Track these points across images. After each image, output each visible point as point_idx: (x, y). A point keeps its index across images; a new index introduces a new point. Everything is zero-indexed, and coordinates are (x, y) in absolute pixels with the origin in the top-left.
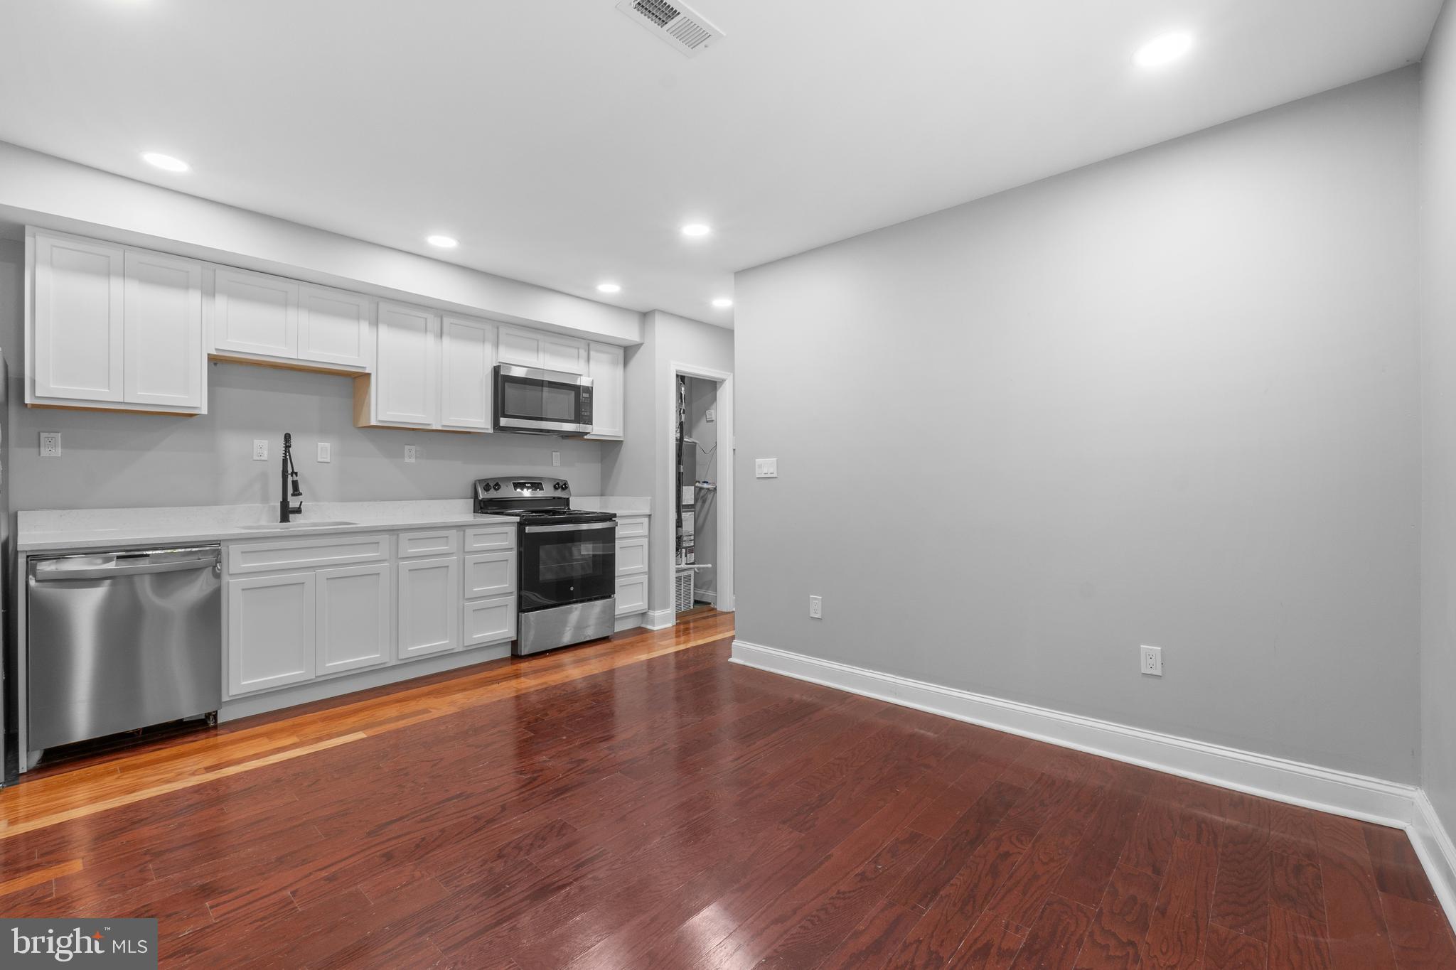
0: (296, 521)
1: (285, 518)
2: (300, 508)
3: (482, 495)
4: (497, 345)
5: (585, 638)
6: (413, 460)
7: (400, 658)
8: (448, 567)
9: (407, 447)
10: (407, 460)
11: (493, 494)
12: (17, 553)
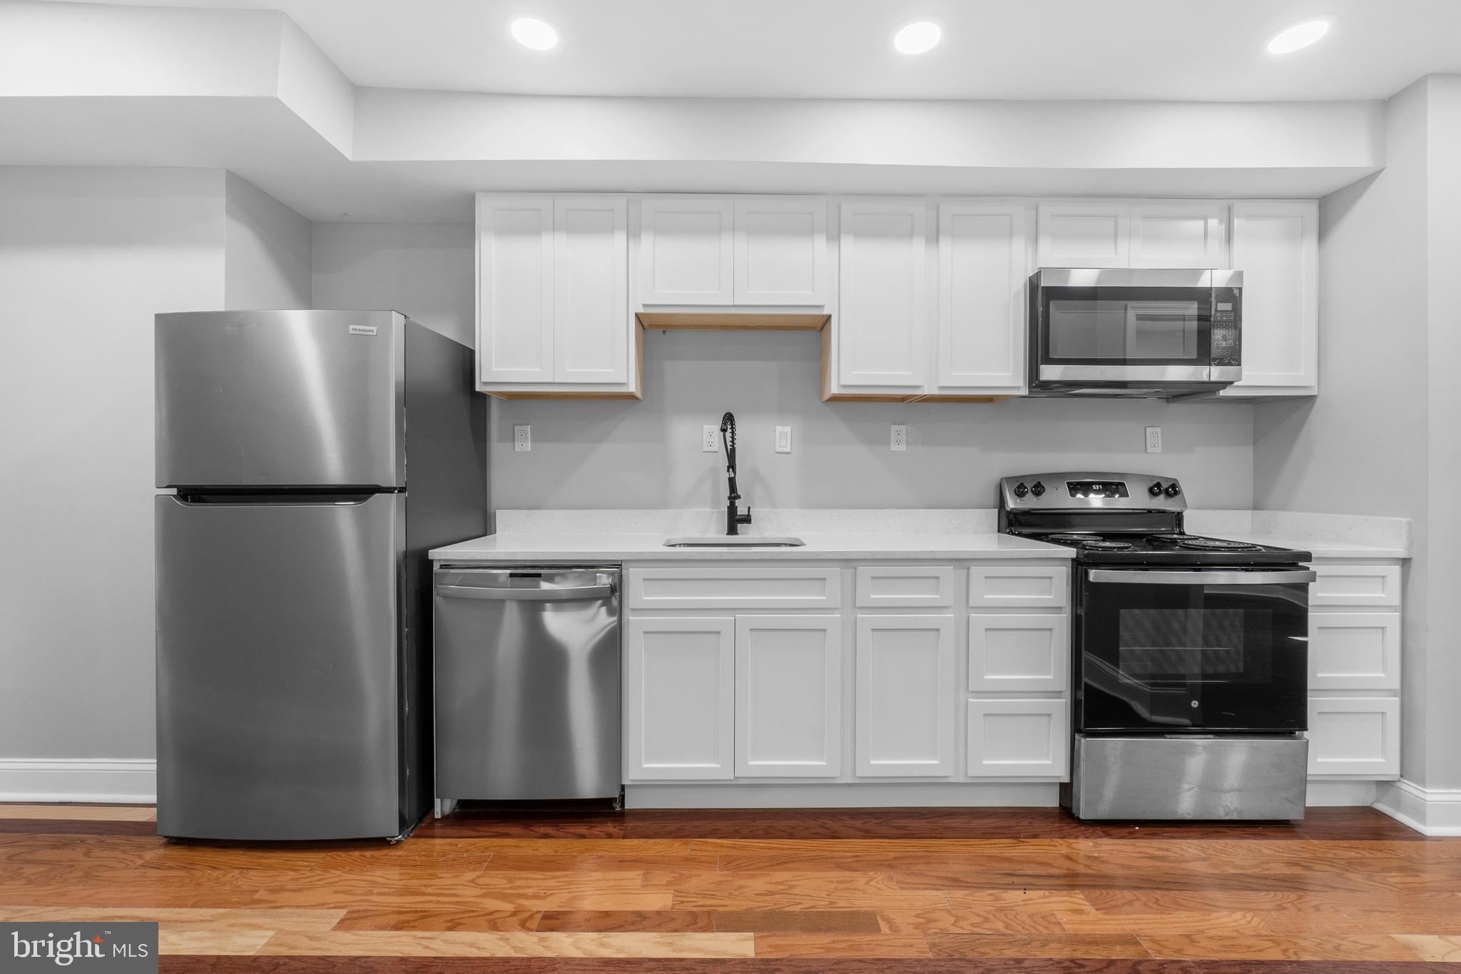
0: (746, 533)
1: (732, 530)
2: (749, 516)
3: (1012, 503)
4: (1035, 239)
5: (1227, 814)
6: (903, 448)
7: (857, 775)
8: (938, 630)
9: (894, 428)
10: (894, 447)
11: (1030, 502)
12: (432, 561)
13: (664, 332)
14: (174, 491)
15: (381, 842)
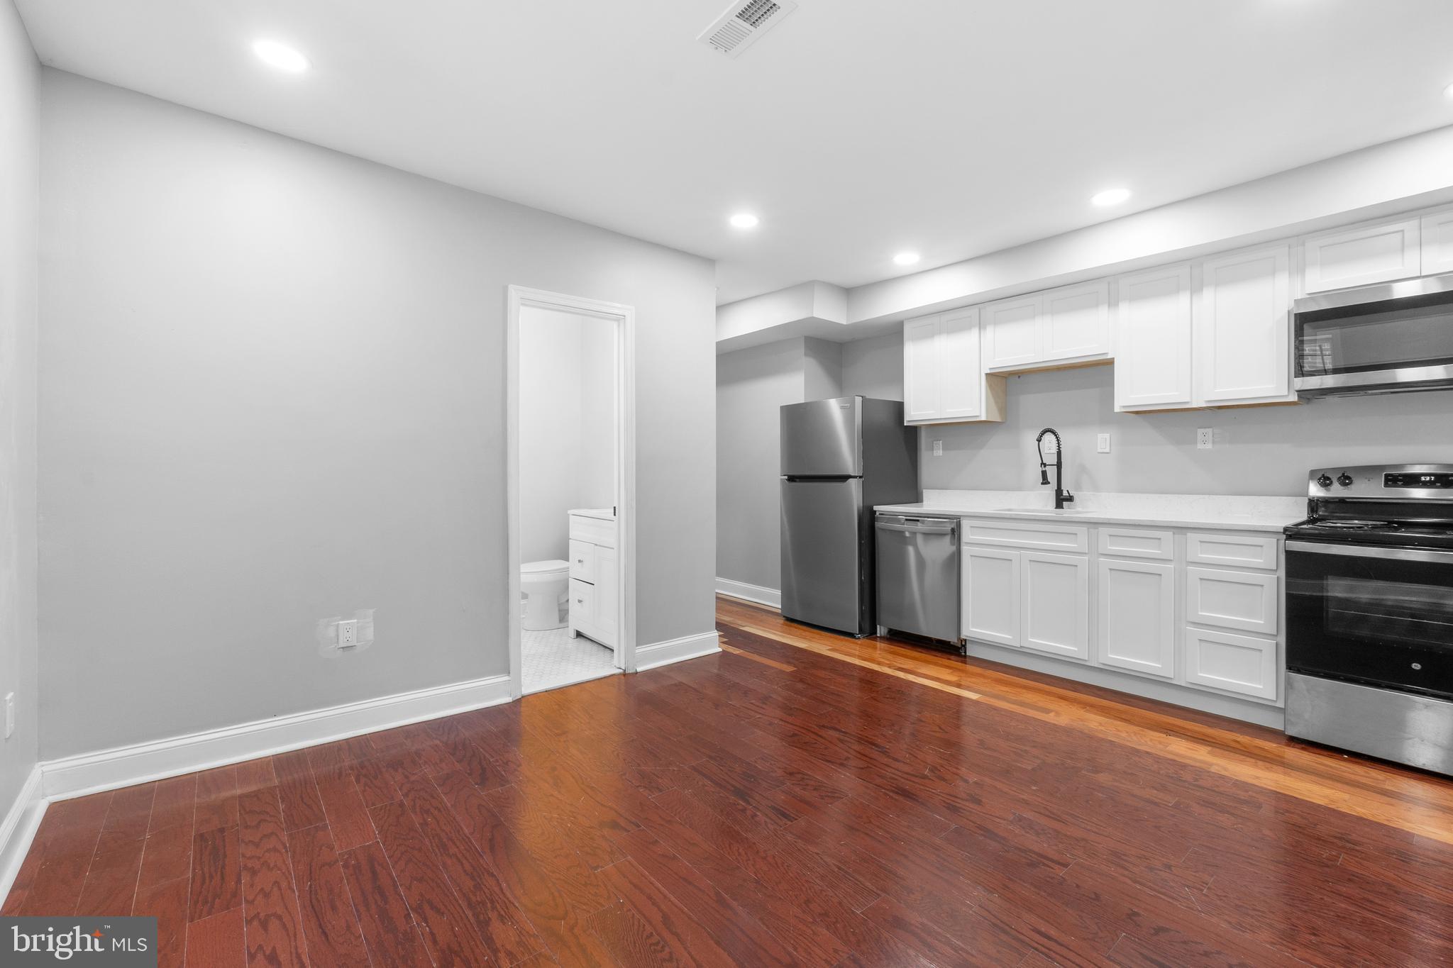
1: (1059, 505)
2: (1071, 497)
3: (1314, 491)
6: (1209, 446)
8: (1160, 575)
9: (1200, 431)
10: (1200, 446)
11: (1337, 491)
12: (875, 511)
13: (1019, 377)
14: (786, 477)
15: (851, 635)
